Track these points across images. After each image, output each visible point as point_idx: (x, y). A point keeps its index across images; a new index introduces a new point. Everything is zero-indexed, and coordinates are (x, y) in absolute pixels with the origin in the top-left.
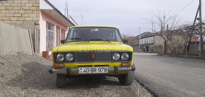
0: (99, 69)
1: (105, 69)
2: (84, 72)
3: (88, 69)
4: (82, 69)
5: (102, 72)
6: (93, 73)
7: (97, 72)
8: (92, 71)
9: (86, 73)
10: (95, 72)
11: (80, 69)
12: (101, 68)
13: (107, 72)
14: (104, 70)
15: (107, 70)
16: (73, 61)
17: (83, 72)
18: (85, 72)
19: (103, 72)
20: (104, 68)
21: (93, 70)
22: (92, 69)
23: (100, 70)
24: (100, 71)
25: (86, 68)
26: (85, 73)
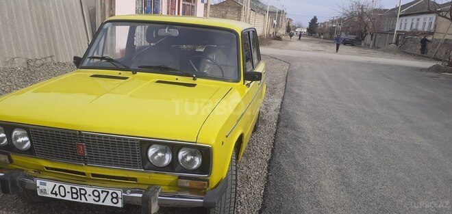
0: (96, 194)
1: (114, 195)
2: (52, 193)
3: (62, 189)
4: (45, 184)
5: (104, 204)
6: (78, 200)
7: (90, 200)
8: (75, 196)
9: (59, 197)
10: (83, 200)
11: (41, 184)
12: (100, 190)
13: (120, 205)
14: (109, 197)
15: (120, 200)
16: (30, 152)
17: (49, 191)
18: (56, 194)
19: (108, 203)
20: (111, 191)
21: (76, 193)
22: (74, 191)
23: (99, 196)
24: (97, 199)
25: (58, 185)
26: (54, 196)
